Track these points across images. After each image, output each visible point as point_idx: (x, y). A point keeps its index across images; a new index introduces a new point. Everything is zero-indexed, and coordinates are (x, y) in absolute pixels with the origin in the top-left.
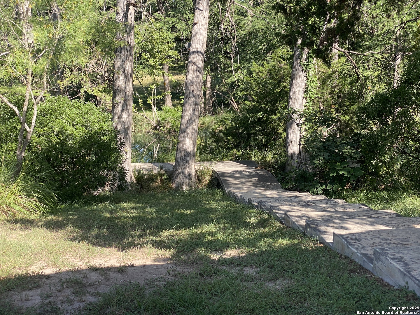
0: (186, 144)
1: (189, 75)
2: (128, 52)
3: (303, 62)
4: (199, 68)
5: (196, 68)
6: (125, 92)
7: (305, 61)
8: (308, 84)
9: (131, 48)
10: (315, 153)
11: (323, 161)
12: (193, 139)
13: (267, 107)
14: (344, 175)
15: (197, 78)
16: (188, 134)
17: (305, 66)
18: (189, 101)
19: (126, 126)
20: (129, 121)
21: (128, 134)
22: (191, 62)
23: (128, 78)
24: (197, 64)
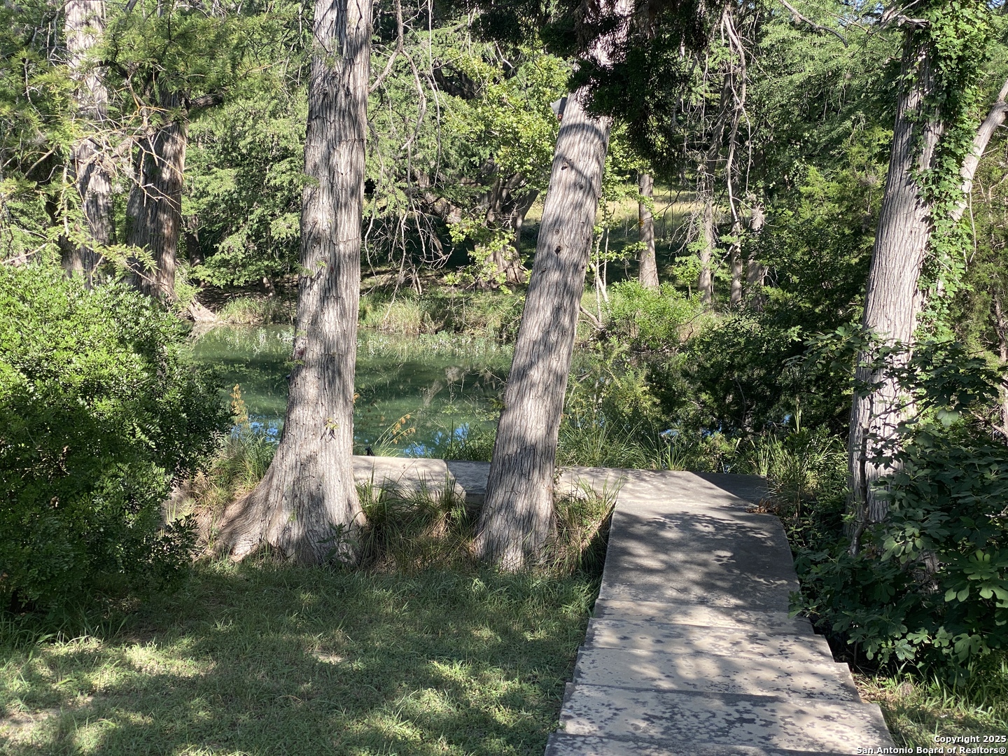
0: (522, 416)
1: (552, 199)
2: (347, 119)
3: (921, 169)
4: (586, 177)
5: (573, 177)
6: (332, 243)
7: (928, 167)
8: (935, 243)
9: (356, 105)
10: (897, 504)
11: (918, 542)
12: (548, 403)
13: (817, 310)
14: (998, 605)
15: (575, 208)
16: (532, 385)
17: (927, 183)
18: (544, 282)
19: (334, 350)
20: (344, 335)
21: (340, 374)
22: (562, 158)
23: (343, 200)
24: (580, 166)
